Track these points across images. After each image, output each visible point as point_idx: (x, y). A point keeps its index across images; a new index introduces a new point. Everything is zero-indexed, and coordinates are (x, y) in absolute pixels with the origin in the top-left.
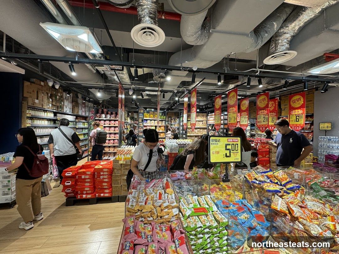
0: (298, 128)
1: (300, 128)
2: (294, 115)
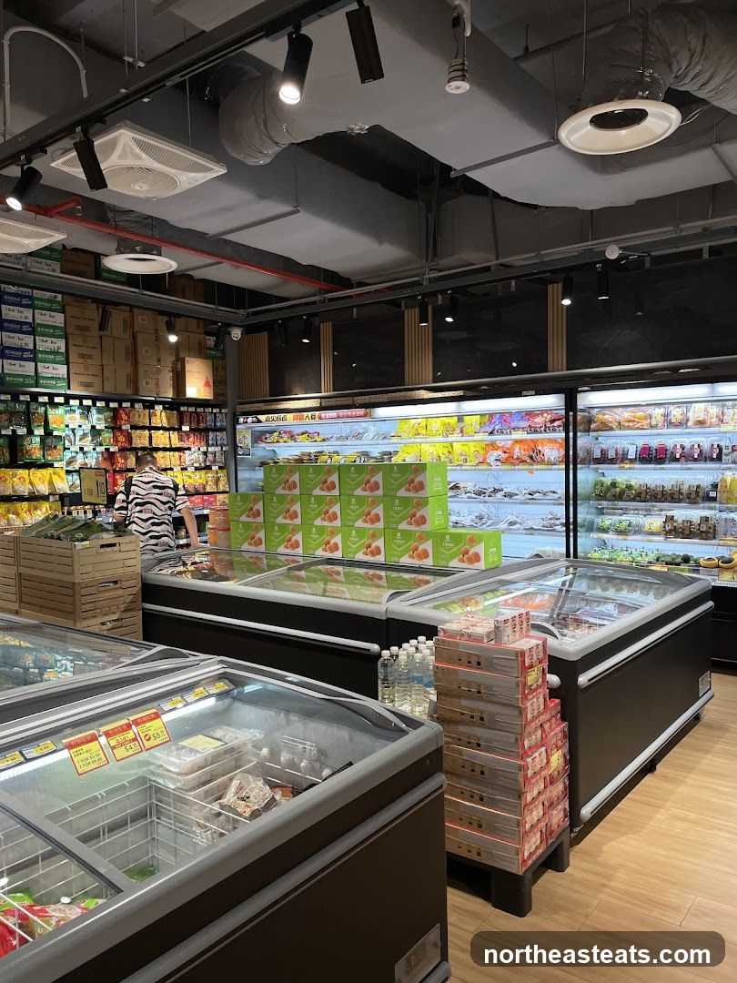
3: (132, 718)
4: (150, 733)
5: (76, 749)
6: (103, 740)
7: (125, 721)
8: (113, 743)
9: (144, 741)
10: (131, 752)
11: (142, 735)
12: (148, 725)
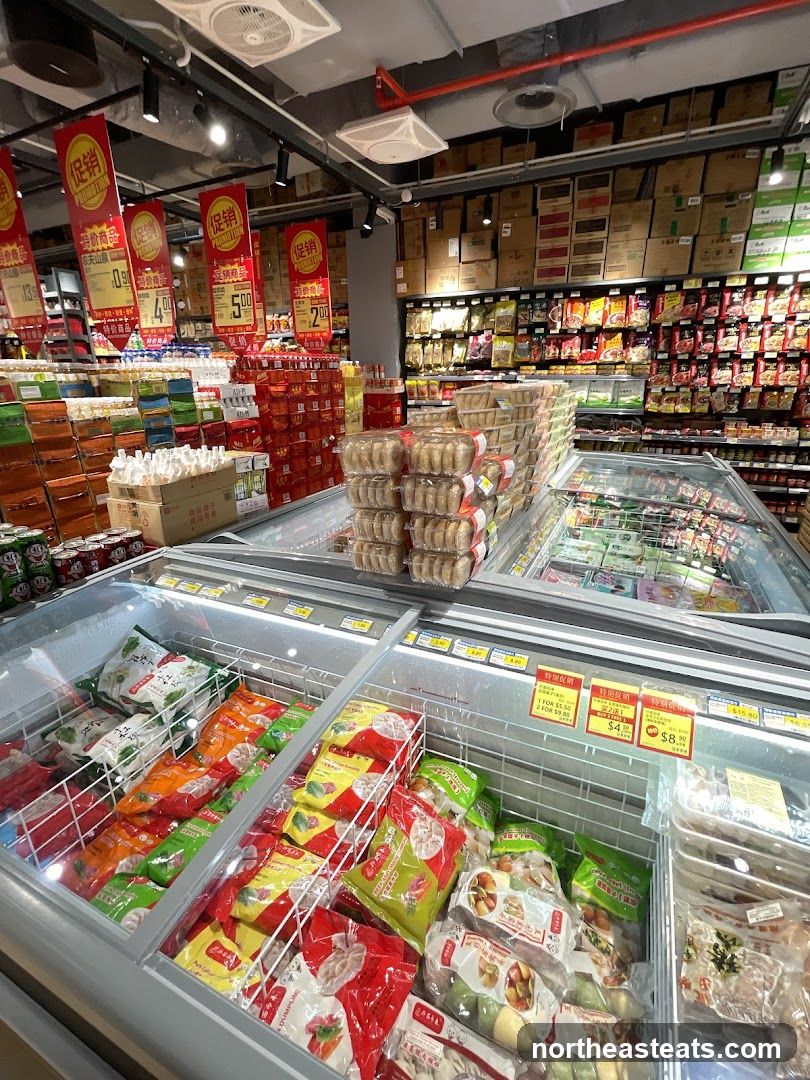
3: (646, 692)
4: (661, 729)
5: (547, 685)
6: (586, 693)
7: (633, 690)
8: (597, 705)
9: (644, 730)
10: (614, 733)
11: (645, 724)
12: (664, 715)
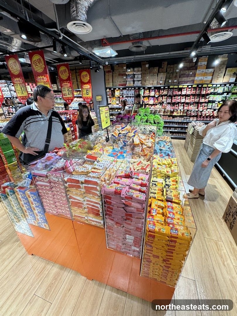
0: (88, 100)
1: (90, 100)
2: (85, 89)
